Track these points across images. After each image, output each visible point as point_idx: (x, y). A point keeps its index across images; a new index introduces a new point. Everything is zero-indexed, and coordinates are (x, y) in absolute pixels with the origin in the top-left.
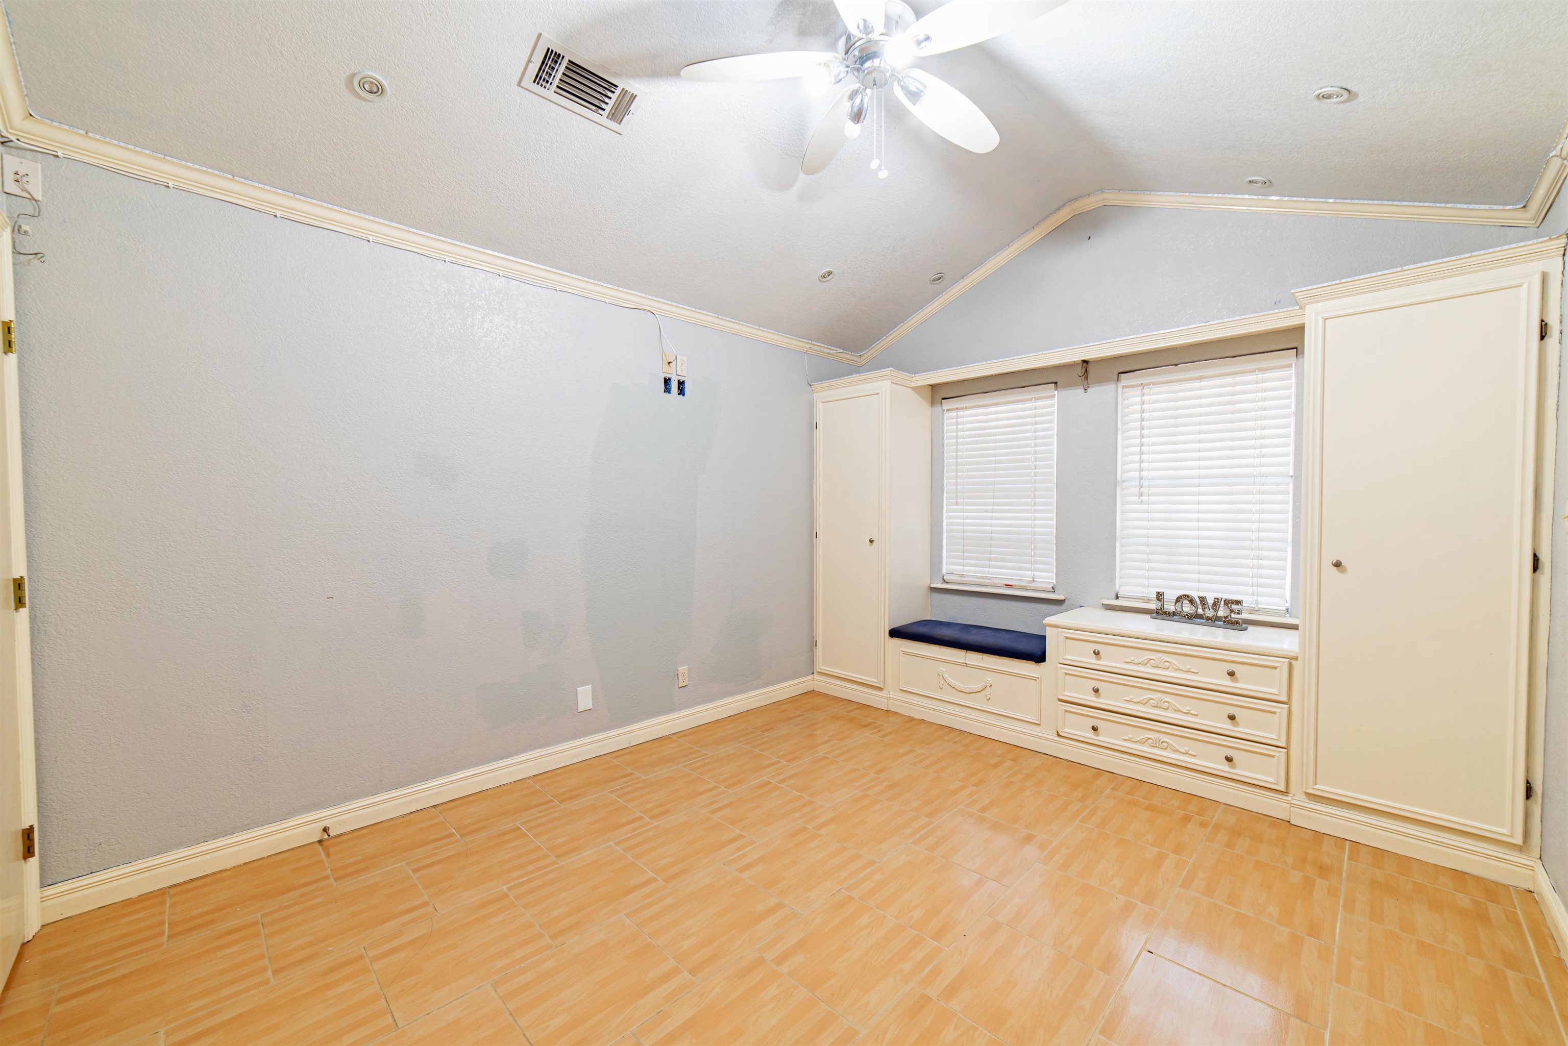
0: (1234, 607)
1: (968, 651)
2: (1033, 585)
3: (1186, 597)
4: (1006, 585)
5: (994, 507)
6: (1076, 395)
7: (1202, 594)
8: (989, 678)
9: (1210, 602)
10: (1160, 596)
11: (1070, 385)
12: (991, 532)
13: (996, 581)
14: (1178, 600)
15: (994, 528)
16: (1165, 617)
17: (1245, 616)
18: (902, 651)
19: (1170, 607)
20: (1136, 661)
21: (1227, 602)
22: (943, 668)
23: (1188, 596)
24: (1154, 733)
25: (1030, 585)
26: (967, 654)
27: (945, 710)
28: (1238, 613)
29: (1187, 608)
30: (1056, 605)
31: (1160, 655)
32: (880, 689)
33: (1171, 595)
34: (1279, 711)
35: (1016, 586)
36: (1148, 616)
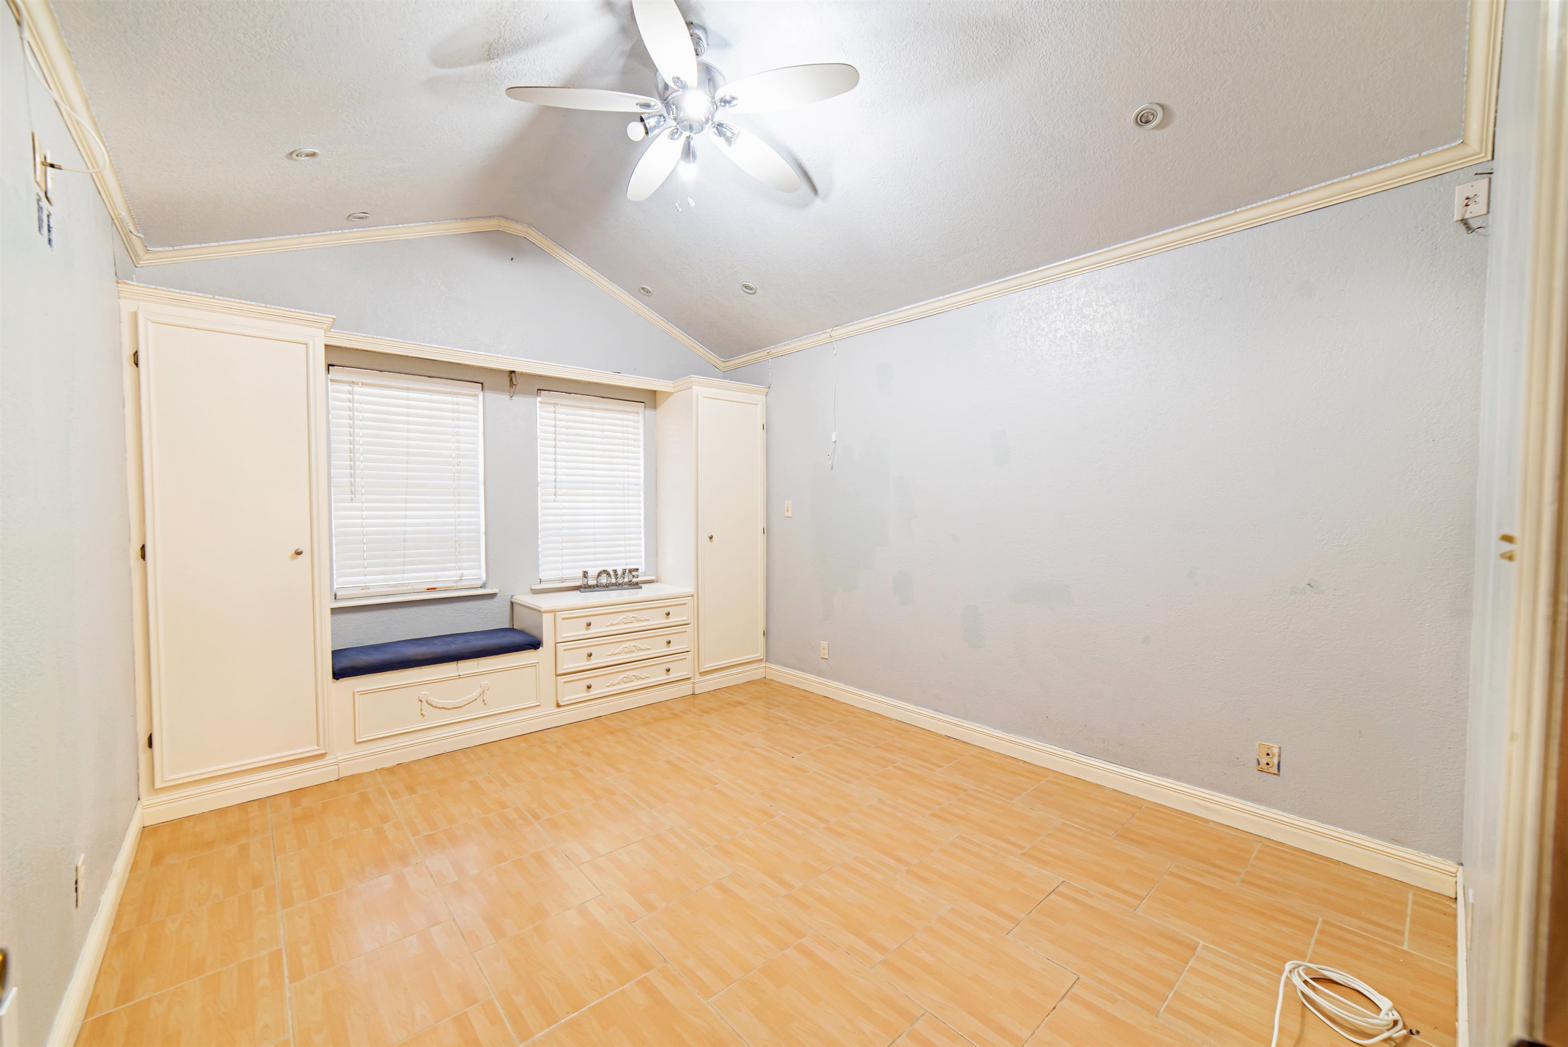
0: (634, 573)
1: (459, 662)
2: (461, 584)
3: (605, 571)
4: (428, 589)
5: (407, 505)
6: (500, 399)
7: (614, 568)
8: (485, 681)
9: (620, 572)
10: (585, 574)
11: (496, 389)
12: (405, 533)
13: (416, 587)
14: (599, 574)
15: (407, 528)
16: (590, 589)
17: (640, 579)
18: (358, 692)
19: (592, 582)
20: (614, 623)
21: (631, 571)
22: (424, 692)
23: (606, 571)
24: (625, 672)
25: (459, 584)
26: (458, 664)
27: (396, 746)
28: (638, 577)
29: (604, 580)
30: (488, 599)
31: (629, 613)
32: (322, 756)
33: (593, 572)
34: (688, 629)
35: (440, 588)
36: (578, 592)
